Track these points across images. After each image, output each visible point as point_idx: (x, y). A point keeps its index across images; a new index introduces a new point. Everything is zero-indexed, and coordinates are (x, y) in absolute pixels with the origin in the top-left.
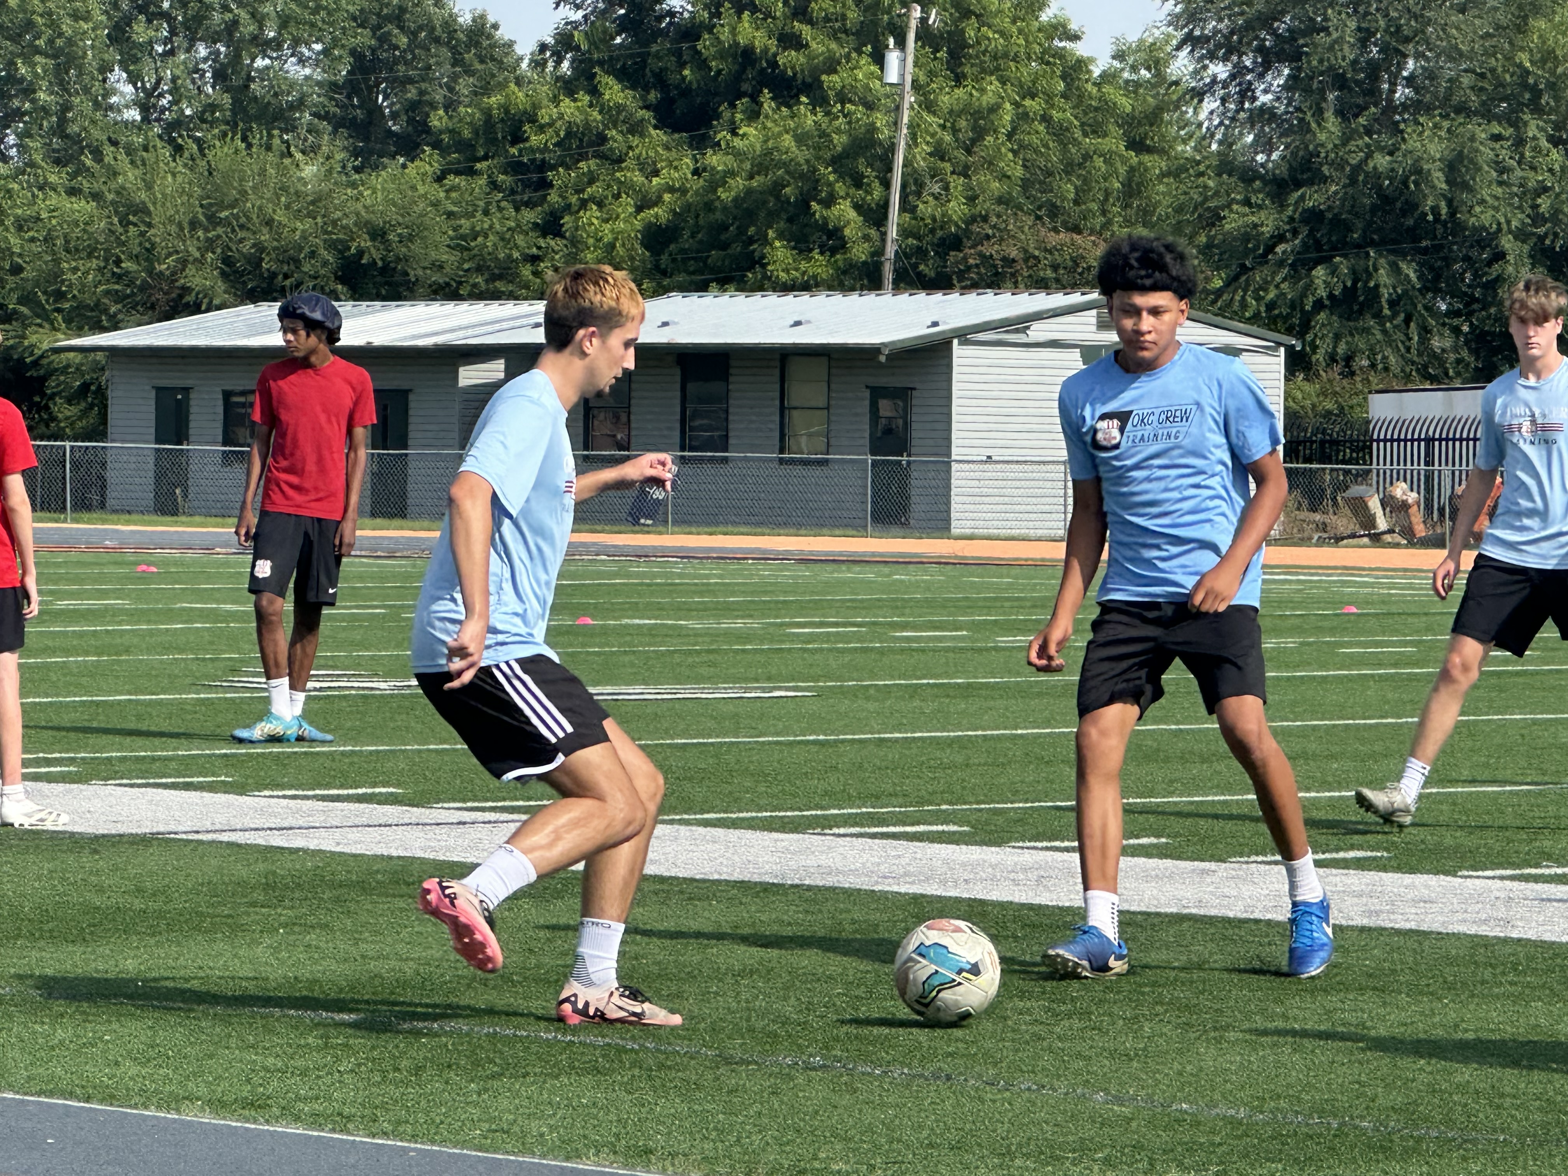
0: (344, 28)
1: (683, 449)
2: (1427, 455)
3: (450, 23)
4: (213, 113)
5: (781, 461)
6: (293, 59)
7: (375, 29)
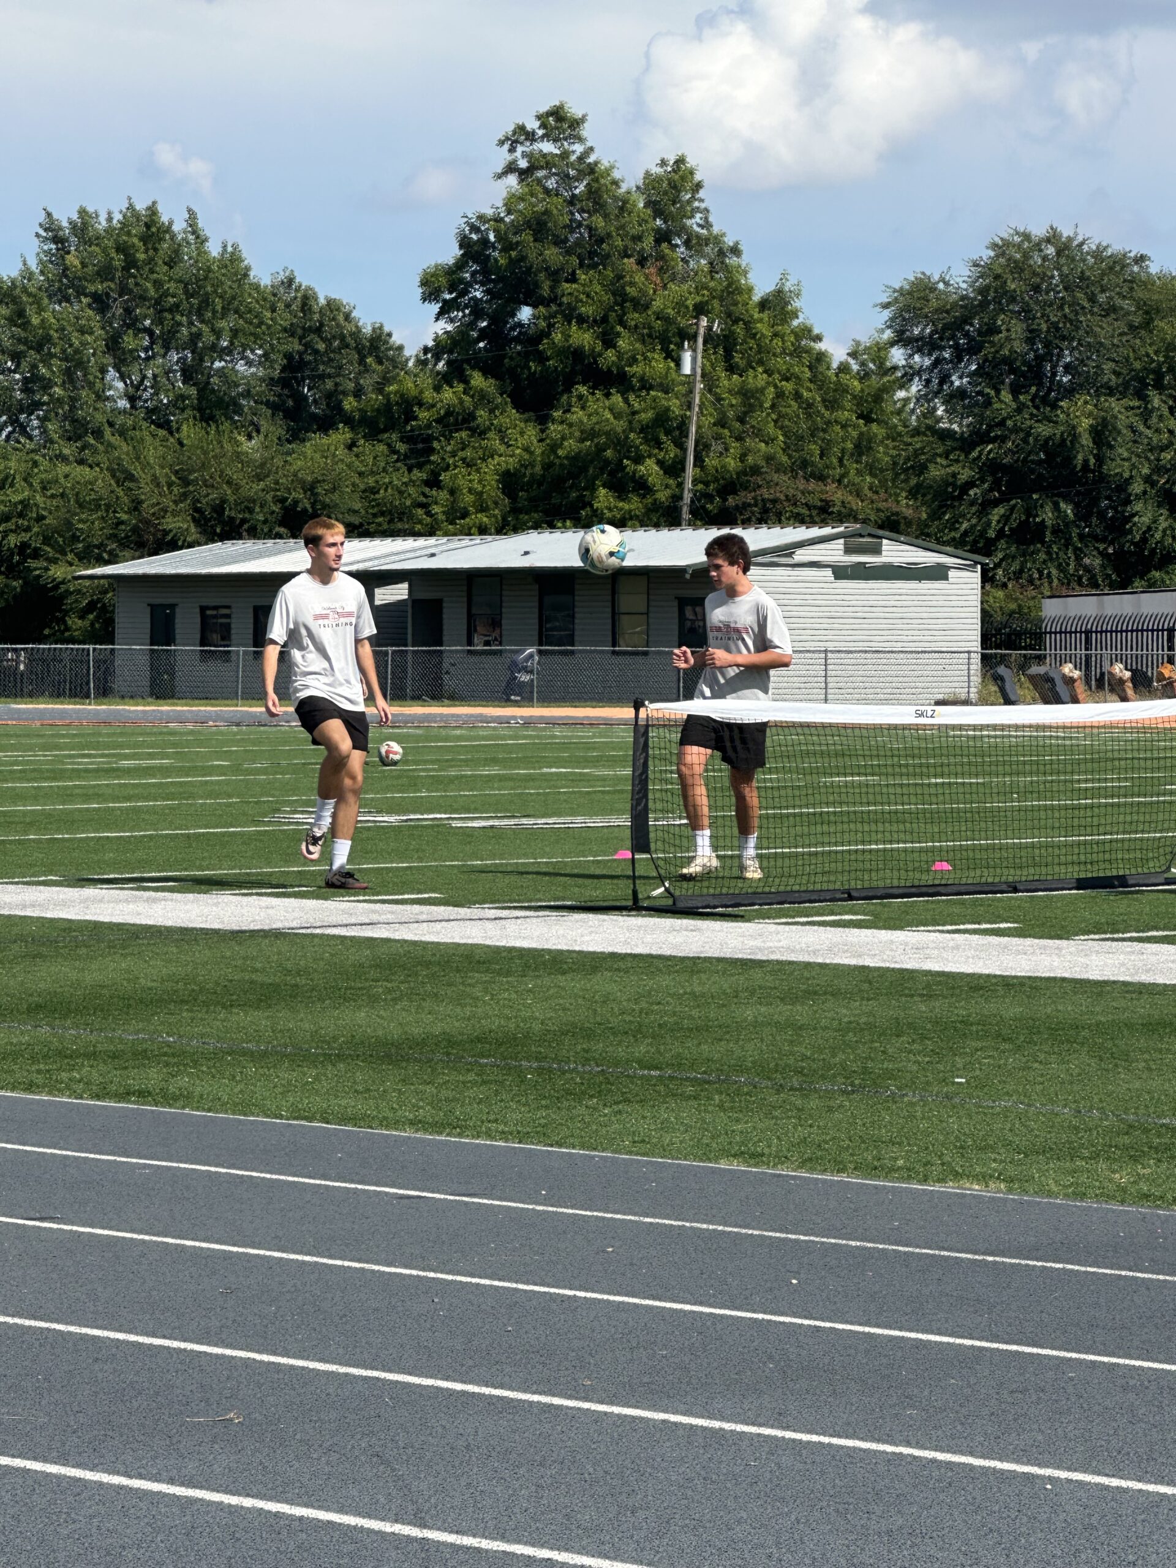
0: (279, 339)
1: (540, 644)
2: (1086, 643)
3: (357, 333)
4: (183, 401)
5: (614, 652)
6: (242, 362)
7: (301, 339)
